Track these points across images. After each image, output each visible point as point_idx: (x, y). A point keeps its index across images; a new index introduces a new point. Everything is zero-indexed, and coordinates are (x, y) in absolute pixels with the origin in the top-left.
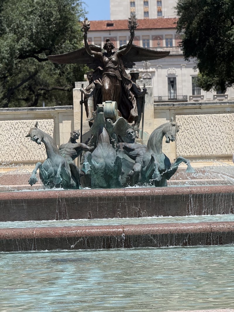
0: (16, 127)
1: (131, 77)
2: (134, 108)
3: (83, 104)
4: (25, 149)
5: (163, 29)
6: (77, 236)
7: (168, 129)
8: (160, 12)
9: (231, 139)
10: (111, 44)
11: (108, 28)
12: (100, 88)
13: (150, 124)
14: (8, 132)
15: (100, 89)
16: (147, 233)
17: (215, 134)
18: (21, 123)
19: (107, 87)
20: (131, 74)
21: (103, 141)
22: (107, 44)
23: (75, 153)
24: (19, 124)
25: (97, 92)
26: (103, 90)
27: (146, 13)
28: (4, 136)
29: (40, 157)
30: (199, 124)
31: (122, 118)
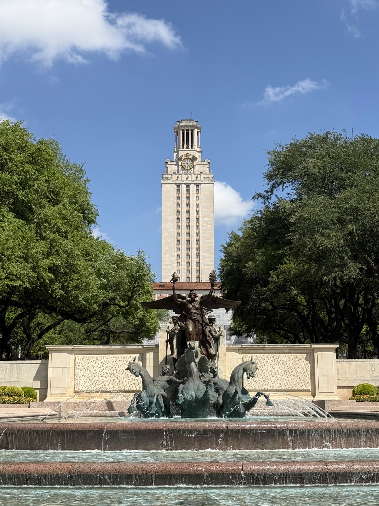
0: (110, 360)
1: (208, 322)
2: (212, 348)
3: (168, 343)
4: (116, 380)
5: (201, 289)
6: (197, 473)
7: (249, 366)
8: (198, 277)
9: (290, 375)
10: (194, 294)
11: (161, 288)
12: (184, 329)
13: (223, 361)
14: (103, 365)
15: (184, 331)
16: (266, 471)
17: (276, 371)
18: (115, 358)
19: (191, 330)
20: (209, 319)
21: (193, 375)
22: (191, 293)
23: (166, 385)
24: (113, 358)
25: (182, 333)
26: (187, 331)
27: (188, 278)
28: (100, 368)
29: (129, 388)
30: (263, 363)
31: (204, 356)
